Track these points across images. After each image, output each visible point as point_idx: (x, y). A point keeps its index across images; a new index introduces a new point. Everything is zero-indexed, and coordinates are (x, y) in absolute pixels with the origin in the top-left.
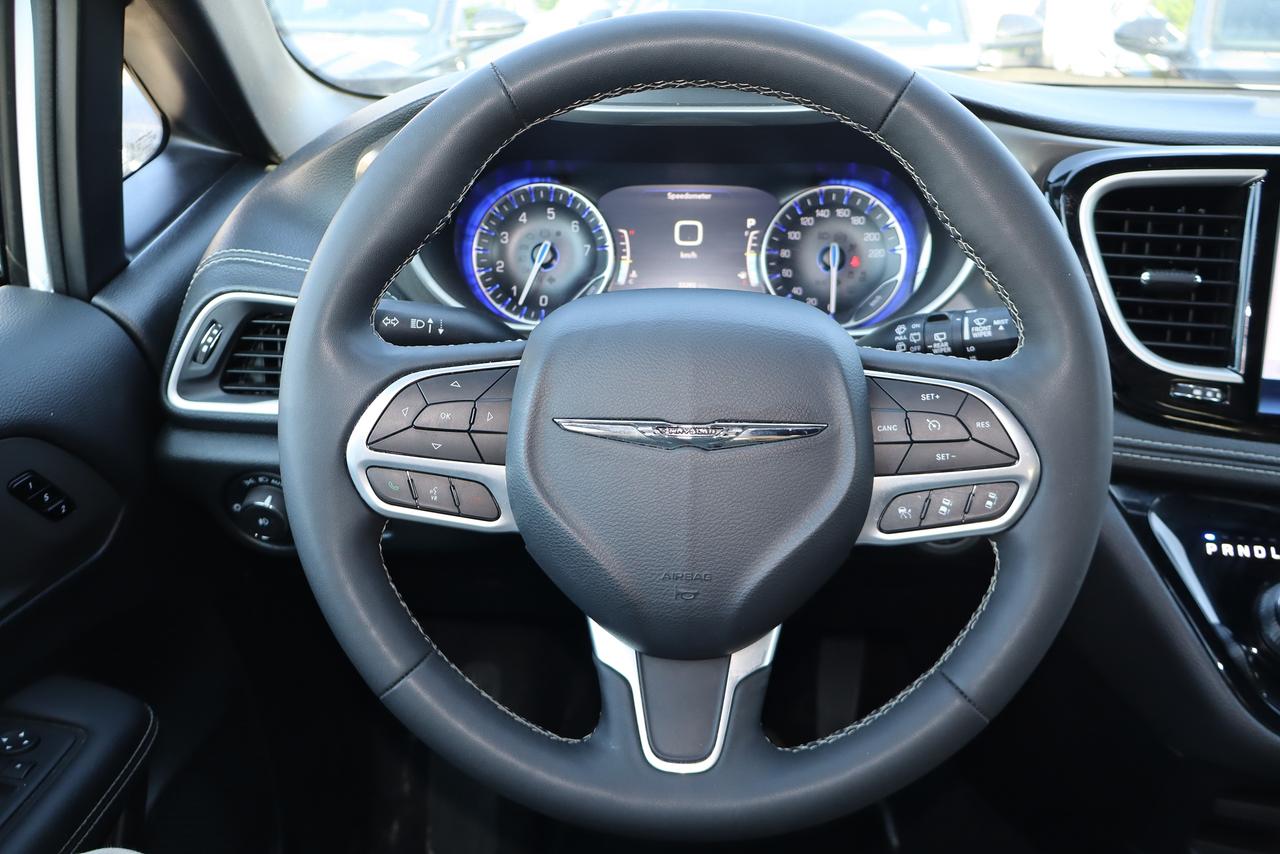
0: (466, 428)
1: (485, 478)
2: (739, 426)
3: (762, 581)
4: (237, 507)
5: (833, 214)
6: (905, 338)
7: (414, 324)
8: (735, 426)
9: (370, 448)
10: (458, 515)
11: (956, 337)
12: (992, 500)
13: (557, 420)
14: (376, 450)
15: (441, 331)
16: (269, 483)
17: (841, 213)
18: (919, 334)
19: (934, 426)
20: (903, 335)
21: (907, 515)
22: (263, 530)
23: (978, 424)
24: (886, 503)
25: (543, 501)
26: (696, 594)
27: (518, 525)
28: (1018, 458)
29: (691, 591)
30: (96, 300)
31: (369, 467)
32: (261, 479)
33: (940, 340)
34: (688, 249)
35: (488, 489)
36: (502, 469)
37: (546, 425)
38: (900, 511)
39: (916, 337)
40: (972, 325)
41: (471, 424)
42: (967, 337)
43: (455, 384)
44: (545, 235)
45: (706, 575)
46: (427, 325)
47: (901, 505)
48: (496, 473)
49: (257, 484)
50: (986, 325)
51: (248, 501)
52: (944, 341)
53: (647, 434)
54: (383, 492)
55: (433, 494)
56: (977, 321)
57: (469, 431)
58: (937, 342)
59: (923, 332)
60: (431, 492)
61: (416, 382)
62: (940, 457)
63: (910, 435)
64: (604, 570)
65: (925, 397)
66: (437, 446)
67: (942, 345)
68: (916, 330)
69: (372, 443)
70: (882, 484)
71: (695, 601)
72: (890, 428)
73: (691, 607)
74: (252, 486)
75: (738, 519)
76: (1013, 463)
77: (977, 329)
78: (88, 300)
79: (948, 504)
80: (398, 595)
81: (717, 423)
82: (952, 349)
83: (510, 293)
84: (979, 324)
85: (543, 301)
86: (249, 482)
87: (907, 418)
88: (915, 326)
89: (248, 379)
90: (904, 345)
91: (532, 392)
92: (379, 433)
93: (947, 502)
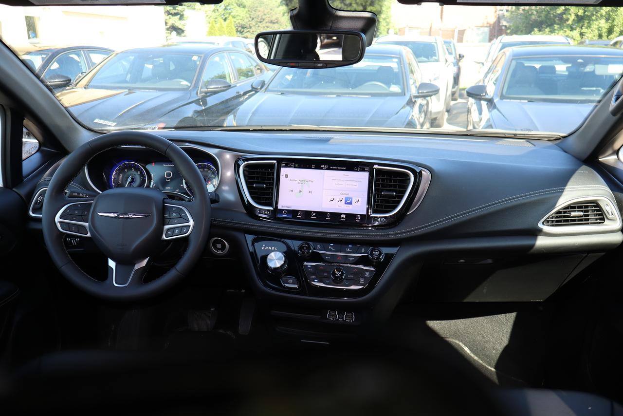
1: (84, 225)
2: (133, 214)
5: (204, 170)
10: (79, 233)
12: (185, 230)
13: (97, 213)
14: (61, 219)
17: (205, 170)
24: (166, 231)
27: (91, 236)
28: (189, 221)
29: (122, 248)
30: (14, 189)
31: (60, 222)
34: (168, 179)
35: (85, 228)
36: (88, 224)
43: (79, 206)
44: (131, 175)
48: (86, 224)
53: (115, 216)
54: (63, 228)
57: (81, 215)
60: (73, 228)
62: (175, 221)
65: (174, 209)
66: (74, 218)
69: (61, 217)
78: (12, 189)
79: (177, 231)
81: (129, 213)
92: (62, 215)
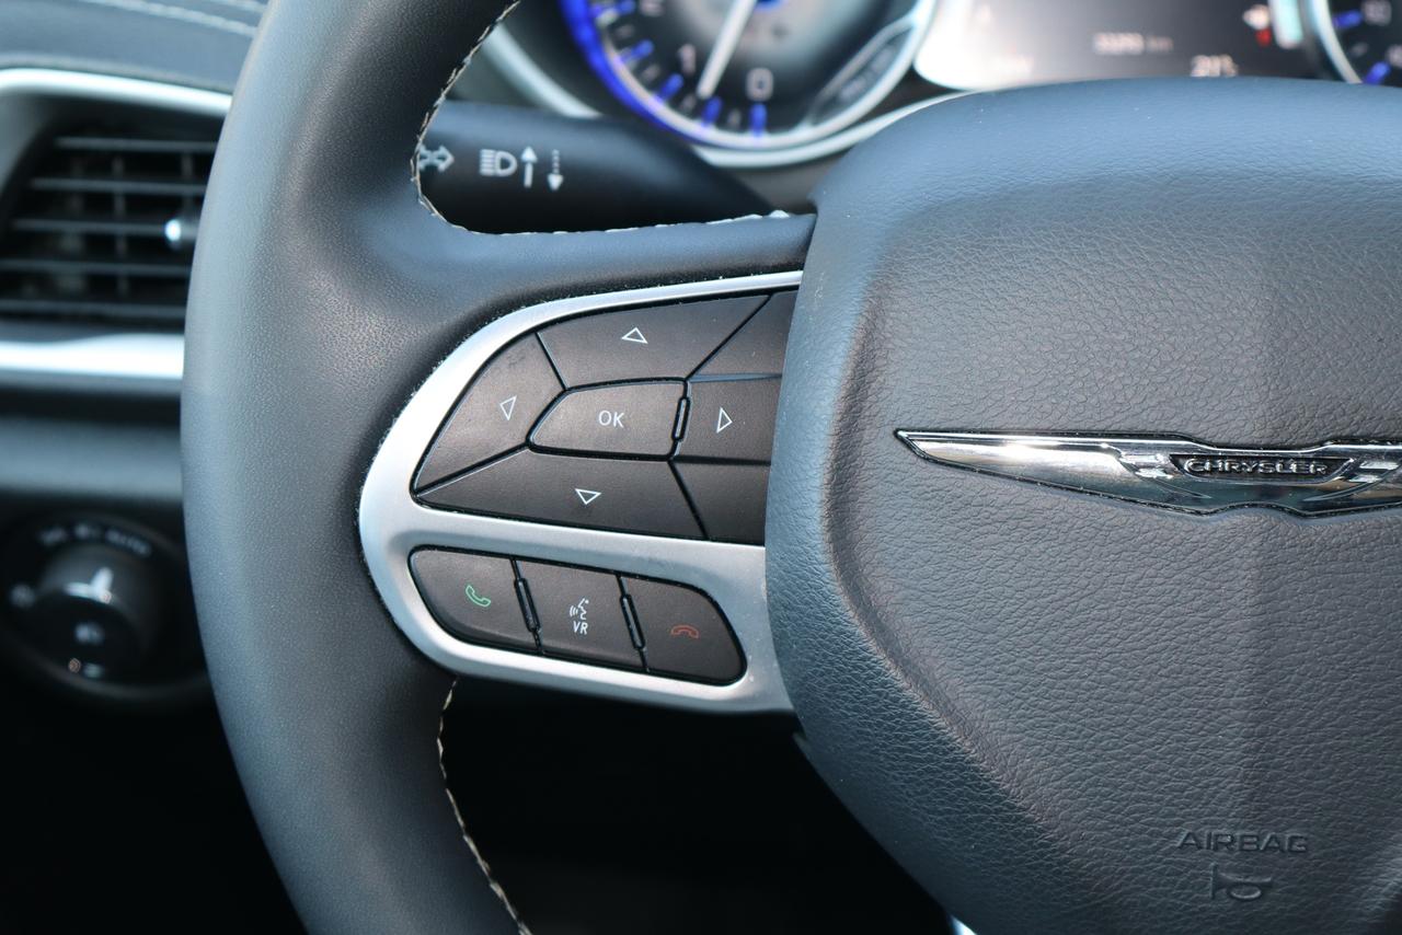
0: (664, 449)
1: (710, 577)
4: (22, 595)
7: (490, 164)
8: (1378, 454)
9: (420, 502)
10: (642, 669)
13: (903, 434)
14: (435, 506)
15: (555, 181)
16: (103, 541)
22: (87, 653)
25: (872, 645)
26: (1264, 888)
27: (792, 696)
29: (1256, 880)
31: (416, 547)
32: (83, 531)
35: (715, 605)
36: (755, 553)
37: (878, 447)
41: (675, 440)
43: (635, 336)
45: (1293, 839)
46: (521, 166)
49: (73, 542)
51: (51, 582)
53: (1144, 473)
54: (453, 613)
55: (576, 618)
57: (670, 459)
60: (573, 611)
61: (534, 331)
64: (1029, 821)
66: (588, 496)
69: (425, 489)
71: (1266, 904)
73: (1251, 919)
74: (59, 550)
75: (1382, 696)
80: (484, 866)
81: (1330, 446)
83: (674, 65)
85: (760, 84)
86: (53, 536)
89: (44, 284)
91: (839, 361)
92: (442, 461)
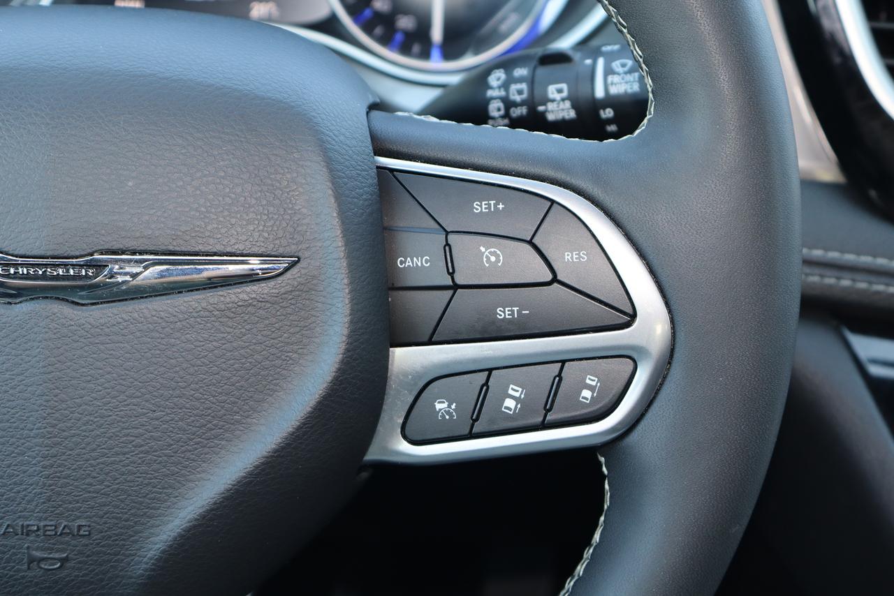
2: (137, 261)
3: (181, 536)
6: (503, 93)
8: (129, 261)
11: (583, 91)
12: (591, 388)
18: (524, 86)
19: (493, 259)
20: (499, 87)
21: (448, 413)
23: (568, 257)
24: (415, 393)
28: (633, 316)
29: (57, 556)
33: (558, 97)
38: (438, 406)
39: (520, 92)
40: (608, 71)
42: (600, 93)
45: (80, 527)
47: (439, 396)
50: (630, 71)
52: (563, 100)
56: (616, 65)
58: (553, 101)
59: (531, 82)
62: (503, 313)
63: (452, 274)
65: (480, 207)
67: (562, 106)
68: (520, 80)
70: (406, 359)
71: (64, 573)
72: (417, 262)
73: (56, 582)
76: (627, 325)
77: (616, 79)
79: (517, 394)
82: (577, 113)
84: (621, 70)
87: (447, 244)
88: (521, 72)
90: (501, 105)
93: (515, 391)
